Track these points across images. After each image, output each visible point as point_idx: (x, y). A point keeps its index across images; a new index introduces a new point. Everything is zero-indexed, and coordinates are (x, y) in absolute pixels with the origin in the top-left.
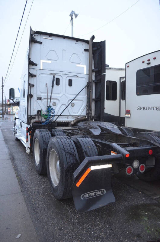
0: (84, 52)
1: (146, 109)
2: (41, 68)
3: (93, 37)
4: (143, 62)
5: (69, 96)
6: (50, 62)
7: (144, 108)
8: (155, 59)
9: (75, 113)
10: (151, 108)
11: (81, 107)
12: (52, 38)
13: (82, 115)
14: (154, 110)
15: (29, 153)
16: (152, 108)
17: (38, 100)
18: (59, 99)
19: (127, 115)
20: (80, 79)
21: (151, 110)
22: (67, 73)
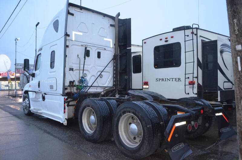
0: (110, 27)
1: (164, 80)
2: (74, 39)
3: (119, 15)
4: (161, 40)
5: (99, 67)
6: (81, 34)
7: (163, 80)
8: (172, 37)
9: (103, 84)
10: (169, 79)
11: (108, 78)
12: (83, 11)
13: (109, 86)
14: (172, 81)
15: (66, 125)
16: (171, 80)
17: (70, 70)
18: (89, 70)
20: (107, 51)
21: (170, 81)
22: (96, 46)
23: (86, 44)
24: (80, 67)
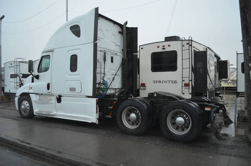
0: (119, 34)
1: (161, 82)
3: (126, 23)
4: (158, 47)
5: (112, 71)
7: (160, 82)
8: (169, 46)
9: (115, 86)
11: (118, 81)
12: (100, 18)
13: (119, 88)
14: (169, 83)
15: (98, 124)
16: (168, 82)
18: (106, 74)
19: (141, 88)
20: (118, 56)
21: (167, 83)
22: (110, 51)
23: (105, 50)
24: (101, 71)
